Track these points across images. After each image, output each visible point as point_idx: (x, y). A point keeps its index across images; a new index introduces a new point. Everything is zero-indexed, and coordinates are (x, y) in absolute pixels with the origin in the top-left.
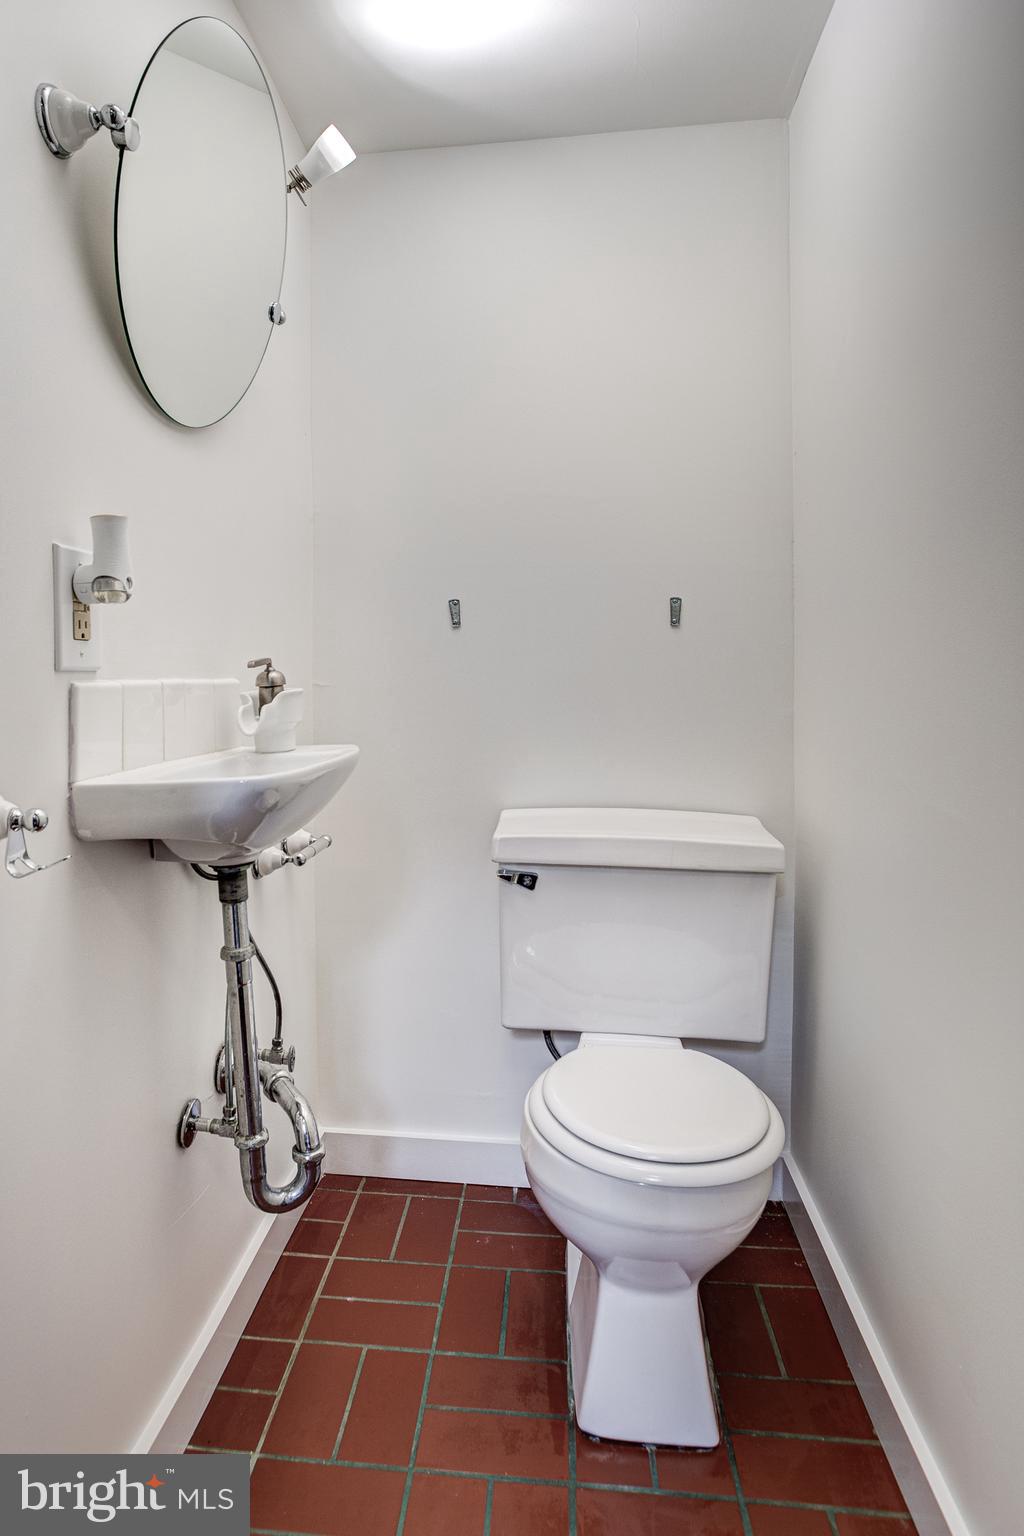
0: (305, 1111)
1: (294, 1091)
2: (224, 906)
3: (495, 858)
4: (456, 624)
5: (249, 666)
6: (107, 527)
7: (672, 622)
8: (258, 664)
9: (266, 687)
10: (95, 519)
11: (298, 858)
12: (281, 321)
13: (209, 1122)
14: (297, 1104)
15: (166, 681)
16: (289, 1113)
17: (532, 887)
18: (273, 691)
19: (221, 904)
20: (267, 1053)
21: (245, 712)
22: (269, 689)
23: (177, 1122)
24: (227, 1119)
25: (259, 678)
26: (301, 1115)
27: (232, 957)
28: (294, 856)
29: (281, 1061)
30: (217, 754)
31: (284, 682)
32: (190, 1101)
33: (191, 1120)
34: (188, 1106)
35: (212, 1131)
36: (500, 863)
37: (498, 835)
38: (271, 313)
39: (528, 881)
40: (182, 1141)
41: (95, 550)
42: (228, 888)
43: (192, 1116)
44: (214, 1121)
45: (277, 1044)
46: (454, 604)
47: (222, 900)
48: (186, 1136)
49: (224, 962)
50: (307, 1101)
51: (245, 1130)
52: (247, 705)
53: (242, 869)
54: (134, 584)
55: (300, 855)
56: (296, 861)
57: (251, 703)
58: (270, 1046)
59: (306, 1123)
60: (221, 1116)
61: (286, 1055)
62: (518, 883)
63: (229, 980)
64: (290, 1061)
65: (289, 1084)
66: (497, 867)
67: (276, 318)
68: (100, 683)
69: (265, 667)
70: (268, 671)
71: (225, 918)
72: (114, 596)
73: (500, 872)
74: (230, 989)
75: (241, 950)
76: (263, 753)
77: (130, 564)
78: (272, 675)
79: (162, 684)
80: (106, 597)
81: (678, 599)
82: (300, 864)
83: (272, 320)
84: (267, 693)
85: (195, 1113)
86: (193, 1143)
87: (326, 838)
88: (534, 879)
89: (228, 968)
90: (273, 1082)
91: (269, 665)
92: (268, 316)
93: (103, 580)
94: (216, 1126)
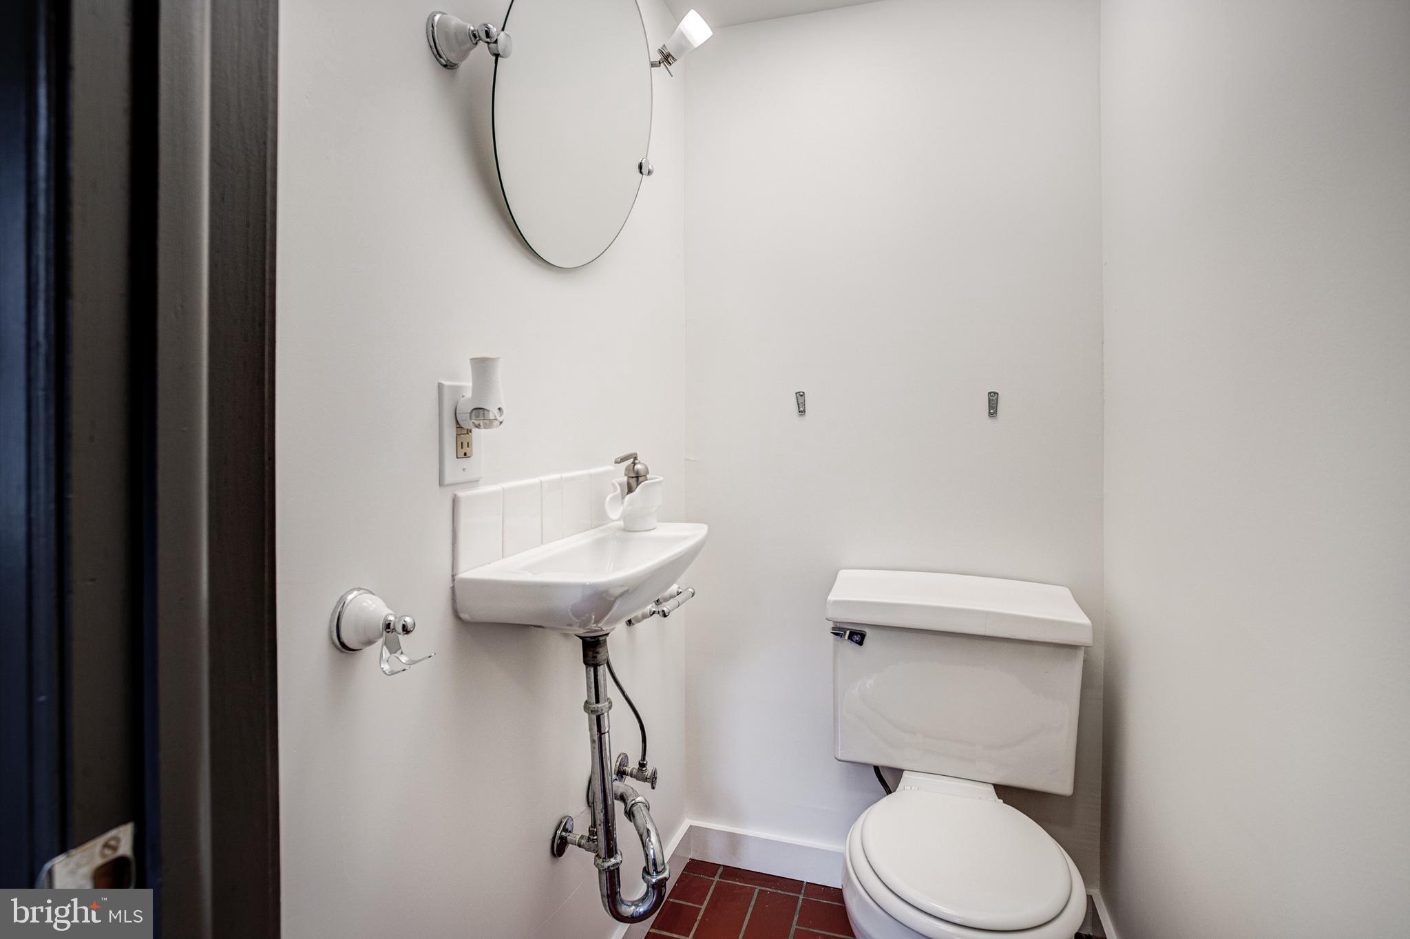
0: (654, 838)
1: (647, 819)
2: (587, 668)
3: (828, 618)
4: (802, 412)
5: (616, 463)
6: (482, 367)
7: (989, 413)
8: (623, 459)
9: (632, 477)
10: (472, 360)
11: (663, 611)
12: (649, 173)
13: (578, 837)
14: (648, 830)
15: (544, 478)
16: (641, 836)
17: (861, 643)
18: (637, 480)
19: (584, 666)
20: (635, 772)
21: (613, 499)
22: (636, 478)
23: (551, 836)
24: (592, 837)
25: (627, 469)
26: (650, 841)
27: (592, 711)
28: (660, 609)
29: (645, 780)
30: (592, 531)
31: (647, 472)
32: (564, 818)
33: (564, 834)
34: (561, 822)
35: (579, 846)
36: (834, 622)
37: (831, 598)
38: (640, 167)
39: (858, 637)
40: (555, 852)
41: (473, 383)
42: (590, 654)
43: (565, 830)
44: (582, 837)
45: (642, 765)
46: (800, 395)
47: (586, 662)
48: (559, 847)
49: (586, 715)
50: (656, 830)
51: (603, 854)
52: (616, 493)
53: (601, 639)
54: (504, 410)
55: (665, 609)
56: (661, 613)
57: (619, 490)
58: (637, 766)
59: (653, 849)
60: (587, 834)
61: (649, 775)
62: (849, 638)
63: (591, 729)
64: (653, 780)
65: (644, 809)
66: (831, 625)
67: (645, 170)
68: (483, 489)
69: (632, 460)
70: (634, 464)
71: (588, 678)
72: (489, 424)
73: (833, 629)
74: (592, 736)
75: (599, 705)
76: (629, 531)
77: (502, 396)
78: (638, 467)
79: (541, 481)
80: (481, 424)
81: (994, 393)
82: (665, 616)
83: (641, 173)
84: (633, 481)
85: (568, 826)
86: (565, 853)
87: (690, 590)
88: (863, 636)
89: (590, 719)
90: (633, 805)
91: (635, 458)
92: (638, 170)
93: (479, 411)
94: (583, 842)
